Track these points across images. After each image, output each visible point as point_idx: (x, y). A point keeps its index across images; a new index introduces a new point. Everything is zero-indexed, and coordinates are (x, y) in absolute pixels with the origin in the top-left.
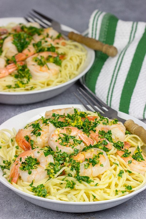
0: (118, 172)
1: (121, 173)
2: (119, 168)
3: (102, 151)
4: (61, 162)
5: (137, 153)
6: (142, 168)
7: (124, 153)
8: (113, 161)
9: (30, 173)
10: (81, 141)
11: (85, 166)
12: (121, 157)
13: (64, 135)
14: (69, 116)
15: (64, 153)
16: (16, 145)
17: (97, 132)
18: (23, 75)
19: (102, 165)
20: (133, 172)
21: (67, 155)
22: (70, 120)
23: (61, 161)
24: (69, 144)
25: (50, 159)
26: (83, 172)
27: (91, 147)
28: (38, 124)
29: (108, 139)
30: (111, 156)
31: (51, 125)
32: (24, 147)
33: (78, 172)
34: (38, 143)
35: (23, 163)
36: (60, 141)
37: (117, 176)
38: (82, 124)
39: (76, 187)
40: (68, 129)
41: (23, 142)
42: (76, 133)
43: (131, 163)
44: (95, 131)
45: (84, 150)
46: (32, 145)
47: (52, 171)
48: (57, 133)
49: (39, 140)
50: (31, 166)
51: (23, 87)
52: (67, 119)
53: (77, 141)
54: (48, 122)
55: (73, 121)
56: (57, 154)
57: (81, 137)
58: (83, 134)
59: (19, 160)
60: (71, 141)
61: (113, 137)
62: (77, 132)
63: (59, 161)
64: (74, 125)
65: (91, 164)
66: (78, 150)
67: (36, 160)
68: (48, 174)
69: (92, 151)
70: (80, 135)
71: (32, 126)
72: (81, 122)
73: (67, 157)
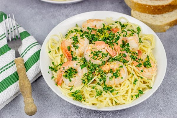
0: (133, 80)
1: (136, 81)
2: (134, 77)
3: (122, 64)
4: (93, 71)
5: (147, 61)
7: (138, 64)
9: (70, 81)
10: (108, 54)
11: (110, 78)
12: (136, 67)
14: (99, 31)
15: (95, 64)
16: (61, 53)
17: (119, 45)
19: (122, 78)
21: (97, 66)
22: (99, 34)
24: (99, 57)
25: (85, 70)
26: (109, 82)
27: (115, 59)
28: (77, 37)
29: (126, 51)
30: (129, 65)
31: (86, 39)
32: (67, 55)
36: (92, 55)
37: (133, 83)
38: (108, 36)
41: (66, 51)
43: (143, 71)
44: (117, 44)
46: (72, 55)
47: (86, 80)
48: (90, 48)
50: (71, 76)
52: (97, 33)
53: (104, 54)
54: (84, 36)
55: (102, 34)
57: (108, 50)
58: (108, 47)
59: (63, 69)
60: (100, 55)
61: (131, 49)
62: (105, 46)
64: (102, 37)
65: (114, 77)
66: (105, 62)
67: (75, 69)
69: (115, 64)
70: (106, 49)
72: (107, 34)
73: (97, 67)
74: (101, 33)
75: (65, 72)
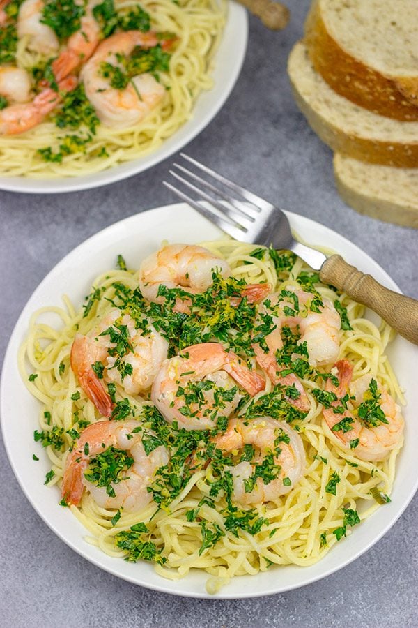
0: (326, 477)
1: (335, 481)
2: (328, 470)
3: (286, 427)
5: (371, 402)
7: (340, 418)
9: (111, 494)
11: (246, 484)
15: (193, 431)
16: (72, 388)
17: (272, 352)
19: (287, 481)
21: (200, 436)
22: (202, 312)
24: (204, 407)
25: (160, 456)
30: (309, 427)
31: (156, 338)
32: (93, 396)
36: (182, 401)
38: (232, 317)
41: (90, 380)
42: (220, 364)
44: (267, 350)
46: (112, 394)
47: (166, 492)
48: (172, 374)
50: (114, 474)
53: (223, 393)
54: (149, 327)
55: (210, 313)
57: (234, 375)
59: (83, 449)
61: (312, 363)
69: (261, 427)
71: (109, 337)
72: (229, 307)
73: (200, 439)
74: (208, 310)
75: (93, 461)
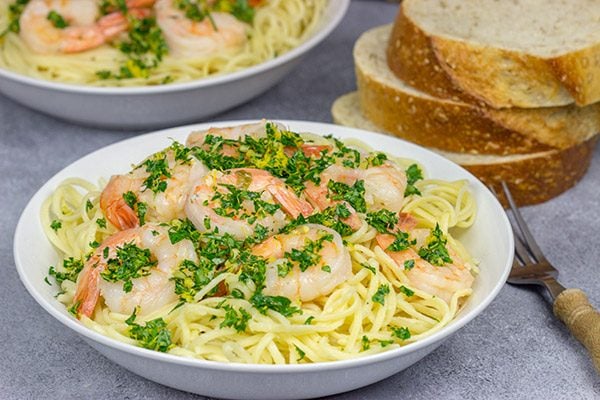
0: (373, 290)
1: (383, 291)
2: (377, 280)
3: (332, 231)
4: (217, 261)
5: (434, 243)
6: (443, 283)
7: (393, 241)
8: (362, 260)
9: (128, 289)
10: (278, 206)
11: (280, 269)
12: (385, 251)
13: (229, 188)
14: (249, 142)
15: (227, 236)
16: (99, 215)
17: (323, 185)
18: (144, 44)
19: (326, 269)
20: (417, 292)
21: (235, 242)
22: (250, 153)
23: (218, 257)
24: (241, 212)
25: (186, 251)
26: (274, 286)
27: (301, 220)
28: (162, 161)
29: (352, 204)
30: (358, 247)
31: (196, 163)
32: (121, 222)
33: (260, 287)
34: (159, 211)
35: (110, 261)
36: (217, 204)
37: (369, 300)
38: (284, 163)
39: (251, 325)
40: (243, 173)
41: (119, 207)
42: (264, 185)
43: (412, 266)
44: (318, 182)
45: (284, 231)
46: (142, 215)
47: (190, 283)
48: (210, 182)
49: (161, 203)
50: (133, 270)
51: (142, 76)
52: (243, 148)
53: (264, 205)
54: (190, 155)
55: (260, 156)
56: (206, 241)
57: (279, 198)
58: (282, 188)
59: (102, 254)
60: (248, 205)
61: (368, 199)
62: (267, 183)
63: (210, 257)
64: (262, 166)
65: (297, 264)
66: (265, 230)
67: (147, 253)
68: (179, 291)
69: (303, 233)
70: (274, 191)
71: (145, 167)
72: (282, 158)
73: (235, 247)
74: (259, 152)
